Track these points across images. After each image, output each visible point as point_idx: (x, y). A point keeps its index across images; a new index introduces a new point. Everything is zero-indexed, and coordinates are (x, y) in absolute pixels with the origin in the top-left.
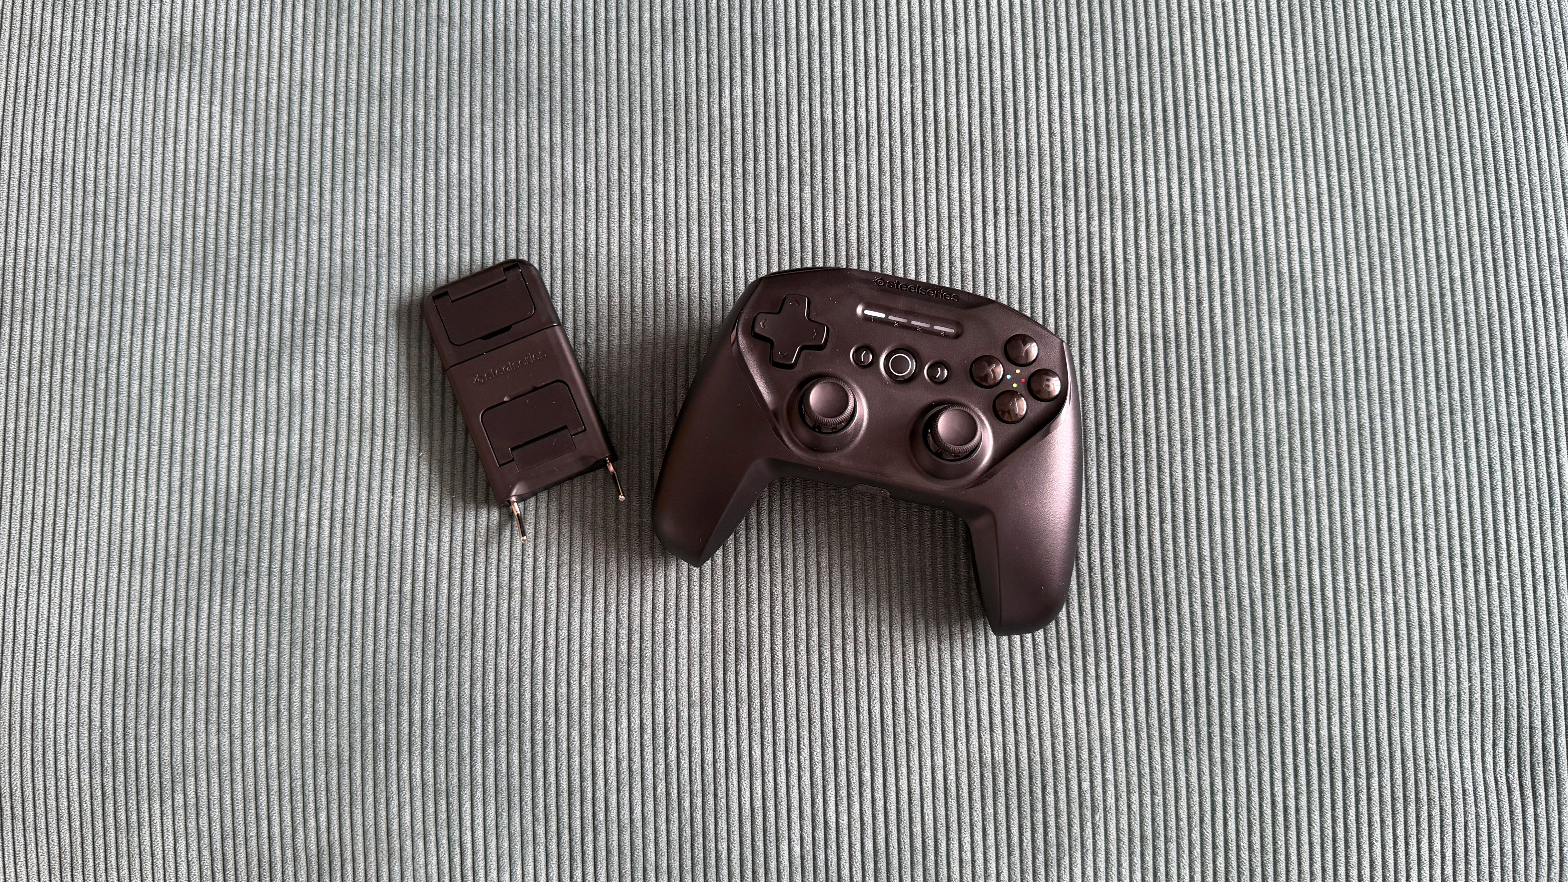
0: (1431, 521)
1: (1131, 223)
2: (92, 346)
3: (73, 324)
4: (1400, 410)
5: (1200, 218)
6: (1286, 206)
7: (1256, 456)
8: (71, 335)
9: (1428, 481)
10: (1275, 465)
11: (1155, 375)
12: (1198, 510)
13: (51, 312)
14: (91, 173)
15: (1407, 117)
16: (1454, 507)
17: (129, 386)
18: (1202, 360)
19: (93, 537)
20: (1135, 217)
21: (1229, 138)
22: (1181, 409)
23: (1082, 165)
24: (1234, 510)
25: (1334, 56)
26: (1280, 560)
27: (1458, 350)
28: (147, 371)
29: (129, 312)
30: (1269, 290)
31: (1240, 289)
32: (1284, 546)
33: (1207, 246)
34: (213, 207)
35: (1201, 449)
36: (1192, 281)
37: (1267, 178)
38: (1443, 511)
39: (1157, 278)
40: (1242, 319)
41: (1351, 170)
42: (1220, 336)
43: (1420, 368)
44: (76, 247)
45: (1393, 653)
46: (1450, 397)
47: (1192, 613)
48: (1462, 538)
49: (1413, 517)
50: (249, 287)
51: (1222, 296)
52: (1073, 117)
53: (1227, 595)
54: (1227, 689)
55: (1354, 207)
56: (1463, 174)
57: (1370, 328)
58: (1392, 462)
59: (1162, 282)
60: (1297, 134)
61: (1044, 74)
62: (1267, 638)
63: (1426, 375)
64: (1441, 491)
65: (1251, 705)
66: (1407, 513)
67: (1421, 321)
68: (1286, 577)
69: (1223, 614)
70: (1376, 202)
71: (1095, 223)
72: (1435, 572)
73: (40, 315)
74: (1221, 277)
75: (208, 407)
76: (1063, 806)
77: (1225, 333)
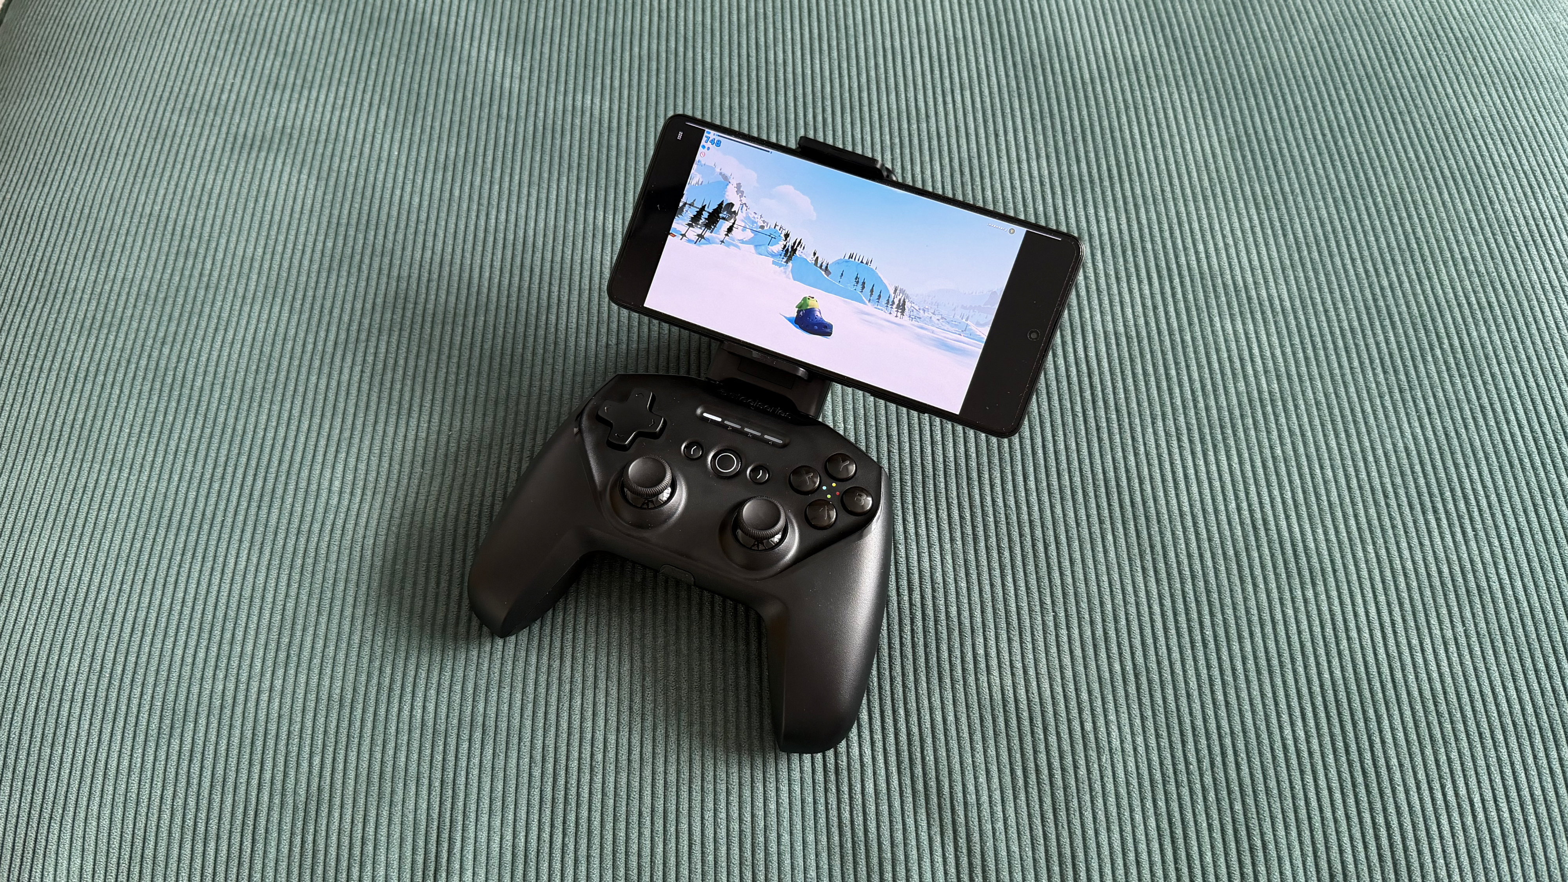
0: (1399, 480)
2: (166, 351)
3: (152, 334)
5: (1149, 246)
7: (1222, 427)
8: (149, 342)
9: (1390, 447)
12: (1174, 473)
13: (135, 325)
14: (190, 223)
16: (1418, 468)
17: (193, 380)
19: (137, 505)
21: (1168, 189)
22: (1148, 390)
23: (1041, 209)
25: (1251, 131)
26: (1258, 515)
27: (1398, 343)
28: (211, 369)
29: (203, 324)
30: (1217, 298)
31: (1190, 297)
32: (1261, 503)
33: (1157, 266)
34: (290, 246)
35: (1171, 423)
36: (1147, 292)
38: (1409, 472)
40: (1196, 320)
44: (167, 276)
45: (1382, 598)
46: (1398, 380)
47: (1179, 563)
48: (1431, 495)
50: (312, 304)
52: (1031, 176)
53: (1210, 546)
55: (1285, 236)
56: (1378, 211)
59: (1120, 293)
61: (1003, 147)
62: (1255, 586)
63: (1372, 362)
65: (1248, 647)
66: (1374, 474)
67: (1360, 319)
68: (1267, 530)
69: (1210, 563)
70: (1304, 232)
72: (1411, 524)
73: (124, 328)
74: (1173, 288)
75: (262, 397)
76: (1066, 747)
77: (1181, 331)
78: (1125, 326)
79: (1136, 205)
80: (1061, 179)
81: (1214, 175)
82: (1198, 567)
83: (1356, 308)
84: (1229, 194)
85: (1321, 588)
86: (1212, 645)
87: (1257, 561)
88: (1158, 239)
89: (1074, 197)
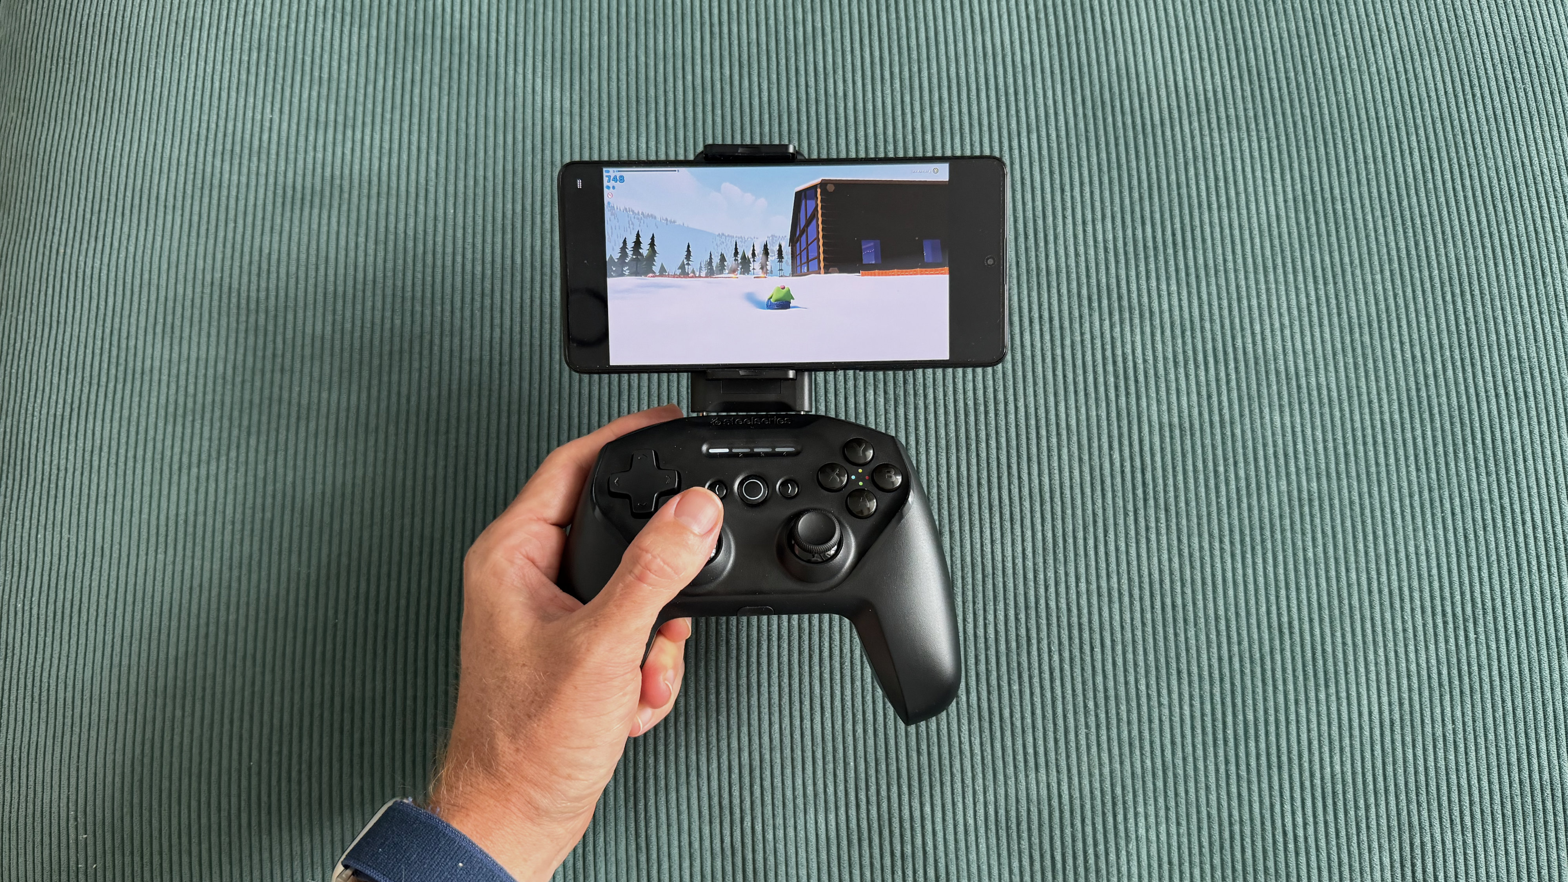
0: (1415, 584)
1: (1148, 329)
4: (1385, 488)
5: (1207, 325)
6: (1280, 315)
7: (1262, 529)
9: (1412, 549)
10: (1278, 536)
11: (1173, 459)
12: (1213, 575)
15: (1382, 239)
16: (1435, 571)
18: (1213, 446)
20: (1152, 324)
21: (1230, 258)
22: (1196, 488)
23: (1104, 280)
24: (1244, 575)
25: (1317, 188)
26: (1285, 619)
27: (1434, 437)
30: (1269, 386)
31: (1244, 385)
33: (1214, 349)
36: (1203, 378)
37: (1264, 291)
38: (1426, 575)
39: (1172, 376)
41: (1335, 283)
42: (1228, 425)
43: (1401, 452)
45: (1385, 699)
46: (1429, 477)
48: (1442, 599)
49: (1400, 580)
51: (1229, 391)
52: (1095, 241)
54: (1241, 732)
55: (1339, 315)
56: (1432, 286)
57: (1357, 417)
58: (1380, 533)
59: (1177, 379)
60: (1288, 253)
61: (1069, 205)
62: (1275, 687)
63: (1407, 458)
64: (1423, 558)
66: (1394, 577)
67: (1401, 412)
69: (1237, 666)
70: (1358, 311)
71: (1117, 329)
72: (1420, 628)
74: (1228, 375)
76: (1100, 837)
77: (1232, 423)
78: (1180, 417)
79: (1197, 277)
80: (1125, 244)
81: (1276, 242)
82: (1226, 671)
83: (1399, 399)
84: (1290, 265)
85: (1332, 690)
86: (1231, 743)
87: (1279, 663)
88: (1217, 317)
89: (1137, 266)
